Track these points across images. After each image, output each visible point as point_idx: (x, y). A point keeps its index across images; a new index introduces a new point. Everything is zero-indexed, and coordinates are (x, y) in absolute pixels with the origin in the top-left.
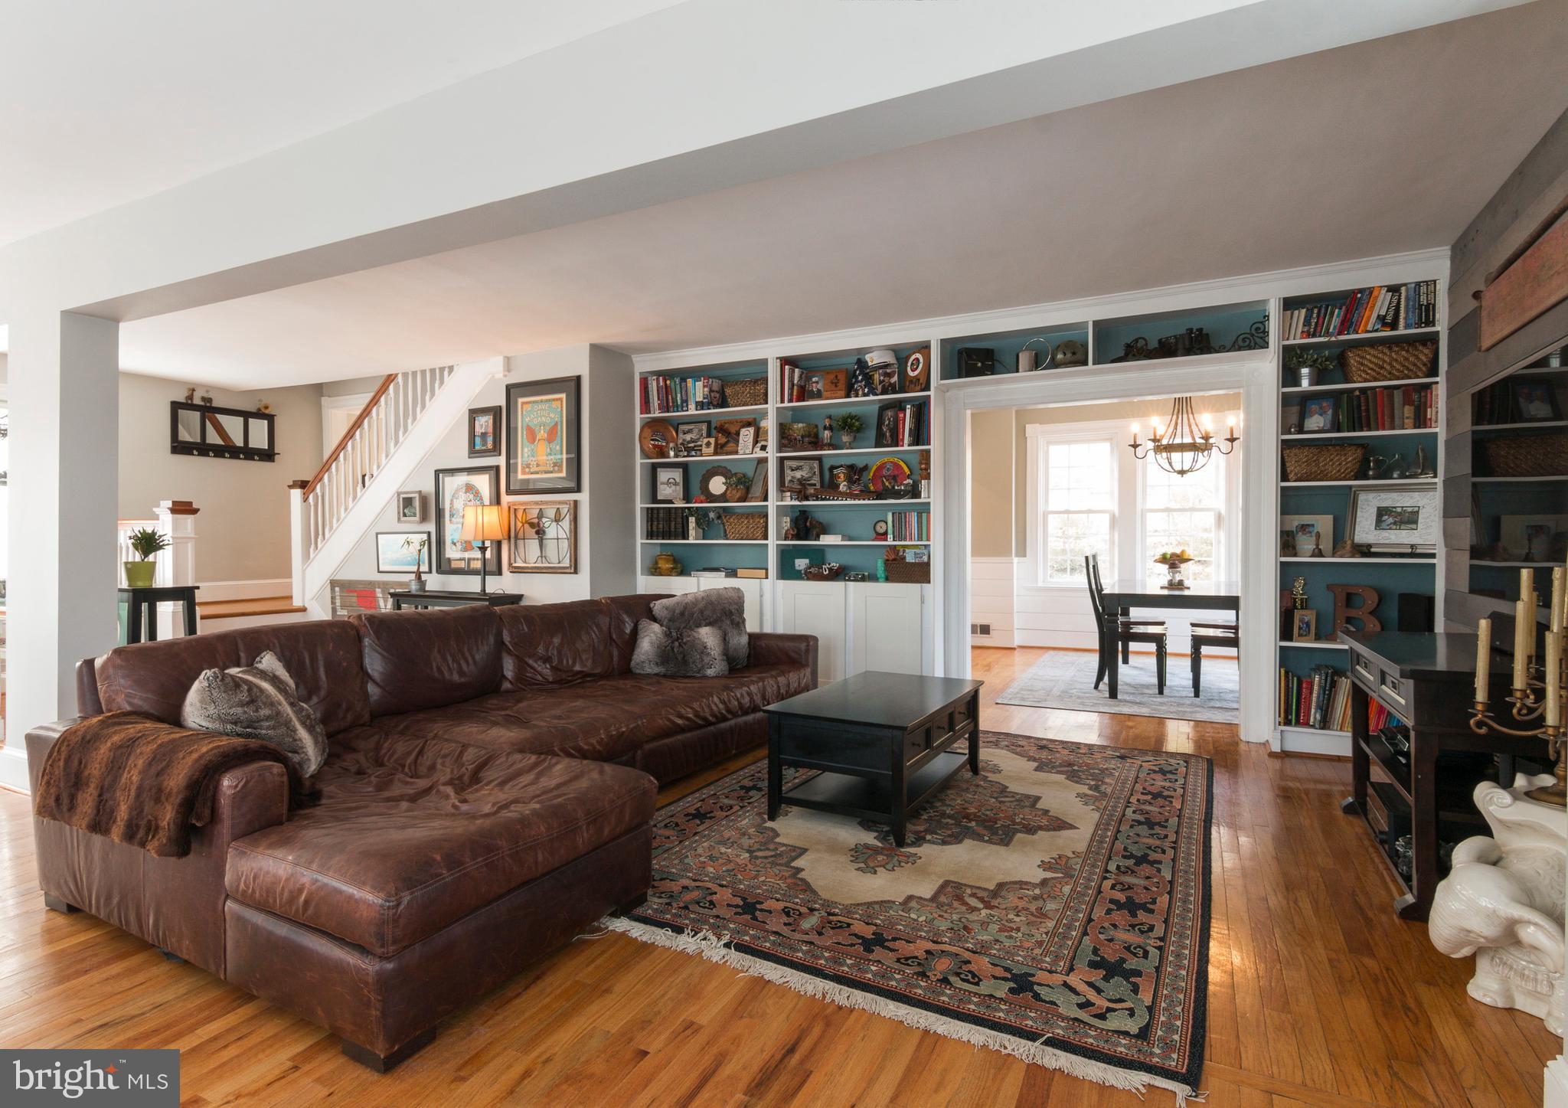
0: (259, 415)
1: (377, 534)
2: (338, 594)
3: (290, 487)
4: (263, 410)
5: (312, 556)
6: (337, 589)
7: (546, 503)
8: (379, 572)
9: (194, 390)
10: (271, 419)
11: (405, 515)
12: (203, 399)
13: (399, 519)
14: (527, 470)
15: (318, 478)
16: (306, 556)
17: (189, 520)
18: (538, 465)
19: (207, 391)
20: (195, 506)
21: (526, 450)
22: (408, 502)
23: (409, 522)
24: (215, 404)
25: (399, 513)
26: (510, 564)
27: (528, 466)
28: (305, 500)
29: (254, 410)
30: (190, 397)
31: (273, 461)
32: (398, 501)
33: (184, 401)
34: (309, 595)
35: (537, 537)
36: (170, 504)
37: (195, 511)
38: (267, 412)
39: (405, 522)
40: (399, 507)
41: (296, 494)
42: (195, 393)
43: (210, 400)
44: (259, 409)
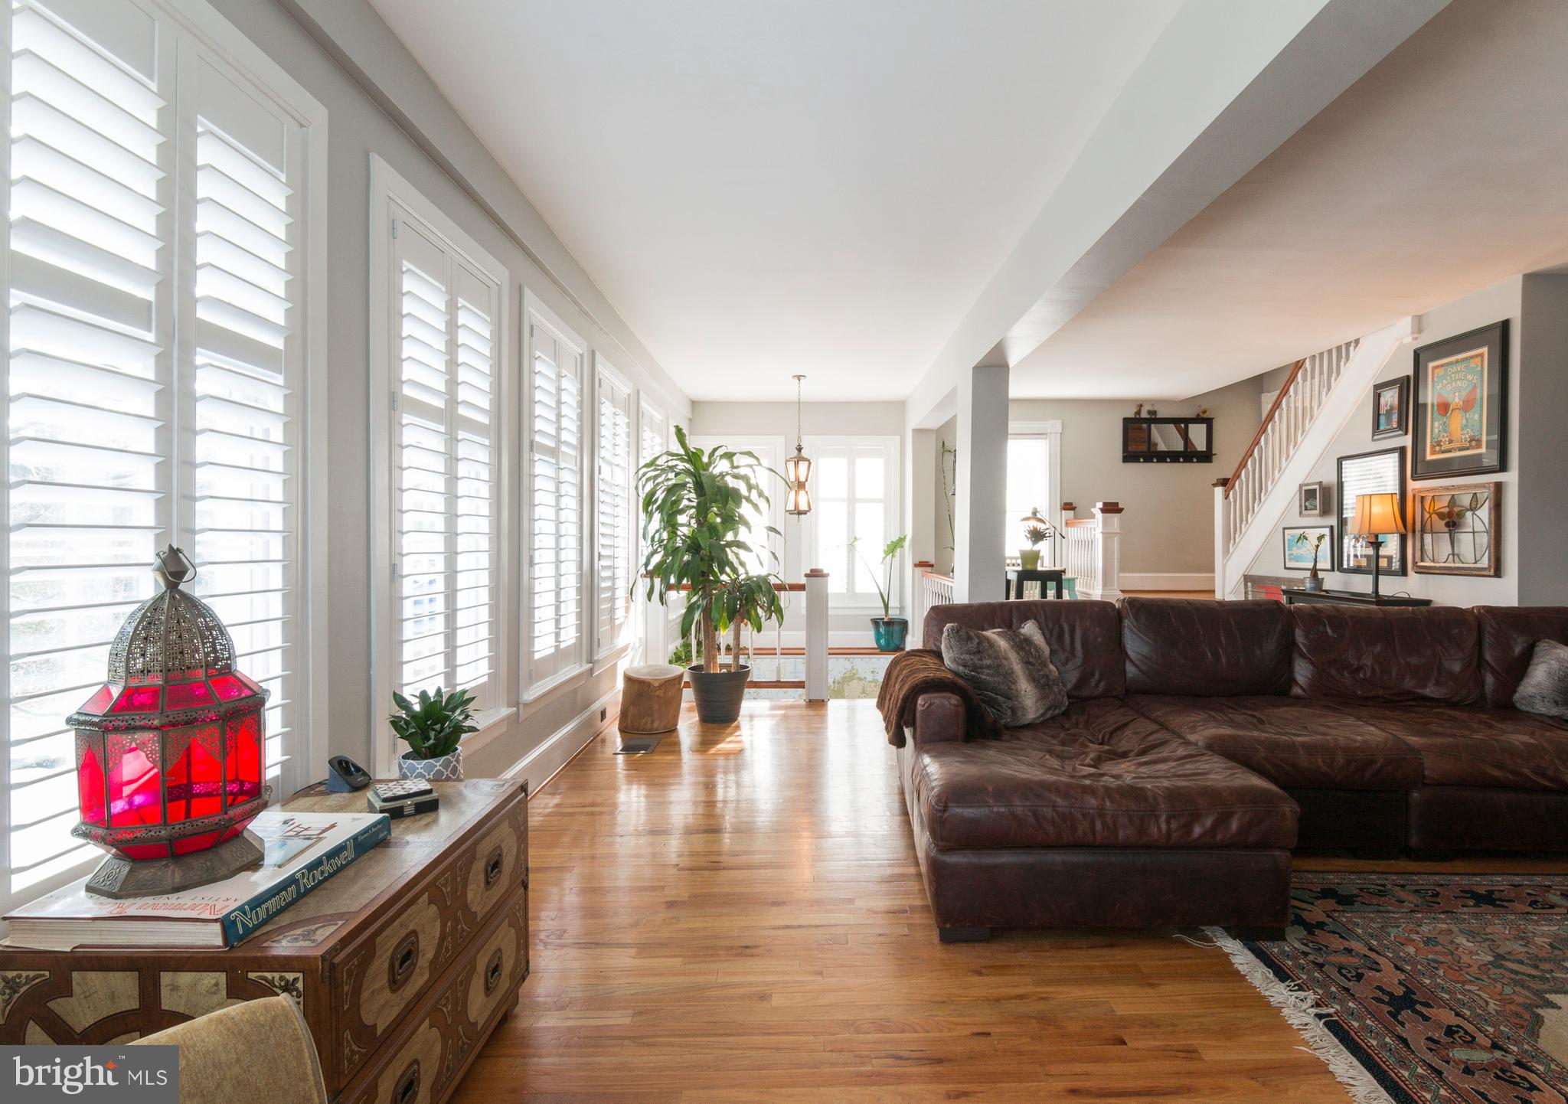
0: (1198, 420)
1: (1284, 529)
2: (1250, 589)
3: (1215, 485)
4: (1202, 415)
5: (1231, 550)
6: (1249, 584)
7: (1459, 487)
8: (1286, 568)
9: (1141, 406)
10: (1209, 422)
11: (1306, 509)
12: (1149, 412)
13: (1301, 513)
14: (1437, 448)
15: (1237, 476)
16: (1226, 551)
17: (1115, 518)
18: (1451, 442)
19: (1153, 405)
20: (1120, 506)
21: (1436, 424)
22: (1310, 495)
23: (1310, 516)
24: (1160, 415)
25: (1301, 506)
26: (1415, 563)
27: (1439, 444)
28: (1227, 497)
29: (1193, 415)
30: (1139, 412)
31: (1211, 461)
32: (1300, 494)
33: (1133, 416)
34: (1228, 590)
35: (1447, 530)
36: (1100, 505)
37: (1120, 511)
38: (1205, 416)
39: (1307, 516)
40: (1300, 500)
41: (1219, 491)
42: (1143, 408)
43: (1155, 413)
44: (1198, 415)
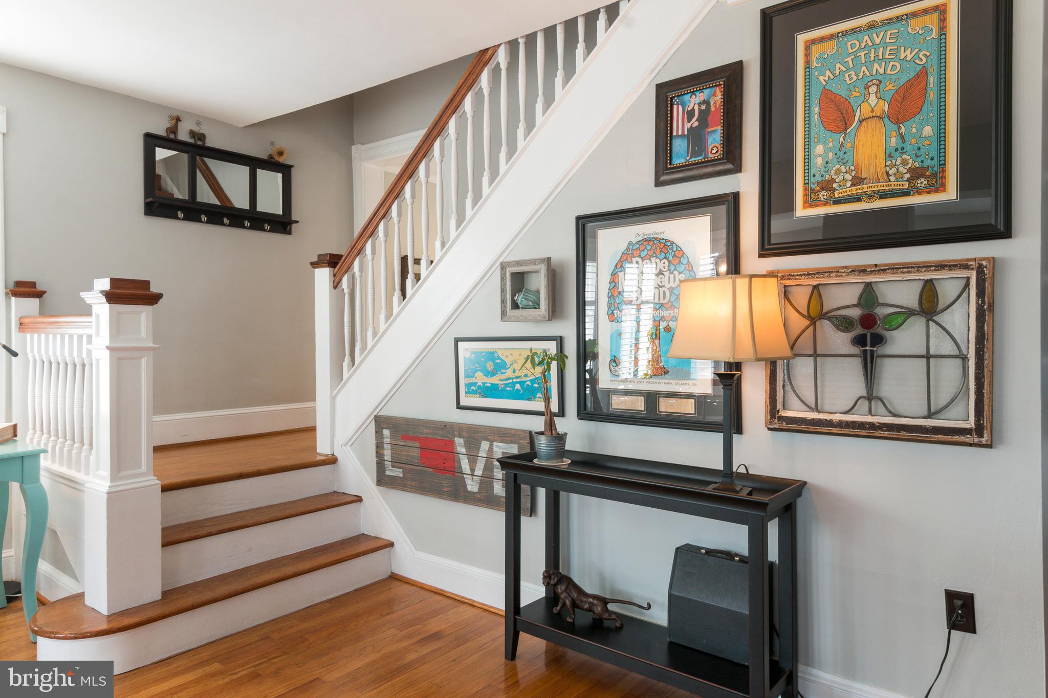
0: (271, 164)
1: (457, 341)
2: (387, 440)
3: (315, 265)
4: (276, 158)
5: (345, 376)
6: (386, 432)
7: (880, 269)
8: (459, 407)
9: (178, 119)
10: (286, 170)
11: (515, 306)
12: (193, 134)
13: (503, 313)
14: (823, 195)
15: (357, 249)
16: (337, 375)
17: (143, 314)
19: (198, 123)
20: (154, 289)
21: (819, 149)
23: (526, 320)
24: (209, 143)
25: (503, 301)
26: (773, 411)
27: (827, 186)
28: (336, 285)
29: (263, 156)
30: (173, 130)
31: (289, 233)
32: (503, 279)
33: (163, 134)
34: (340, 438)
35: (856, 350)
36: (104, 284)
37: (154, 299)
38: (281, 160)
39: (517, 319)
40: (503, 290)
41: (323, 275)
42: (180, 125)
43: (202, 137)
44: (271, 156)
